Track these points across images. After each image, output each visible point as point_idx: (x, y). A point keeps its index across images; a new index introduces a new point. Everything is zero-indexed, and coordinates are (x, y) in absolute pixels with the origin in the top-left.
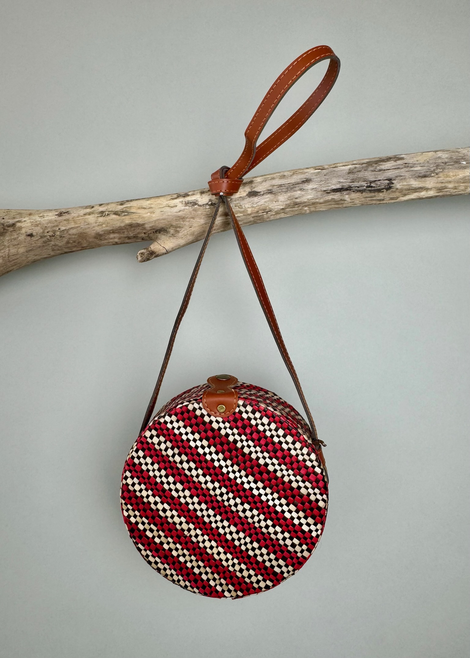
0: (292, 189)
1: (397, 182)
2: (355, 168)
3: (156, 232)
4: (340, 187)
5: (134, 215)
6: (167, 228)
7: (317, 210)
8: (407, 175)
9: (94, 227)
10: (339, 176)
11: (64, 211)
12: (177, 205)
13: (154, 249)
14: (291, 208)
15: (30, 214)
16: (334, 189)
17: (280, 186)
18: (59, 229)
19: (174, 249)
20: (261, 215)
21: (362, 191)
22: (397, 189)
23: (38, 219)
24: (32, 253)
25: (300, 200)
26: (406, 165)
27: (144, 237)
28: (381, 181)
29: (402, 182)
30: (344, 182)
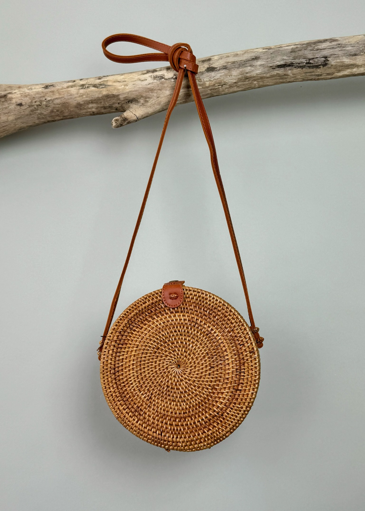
0: (243, 65)
1: (332, 60)
2: (297, 48)
3: (128, 102)
4: (284, 64)
5: (110, 87)
6: (138, 99)
7: (265, 84)
8: (340, 53)
9: (75, 98)
10: (284, 55)
11: (50, 85)
12: (146, 78)
13: (127, 116)
14: (242, 82)
15: (19, 87)
16: (279, 65)
17: (234, 62)
18: (45, 99)
19: (144, 117)
20: (217, 88)
21: (302, 67)
22: (332, 65)
23: (27, 91)
24: (19, 121)
25: (250, 75)
26: (340, 46)
27: (117, 107)
28: (318, 59)
29: (336, 59)
30: (287, 59)
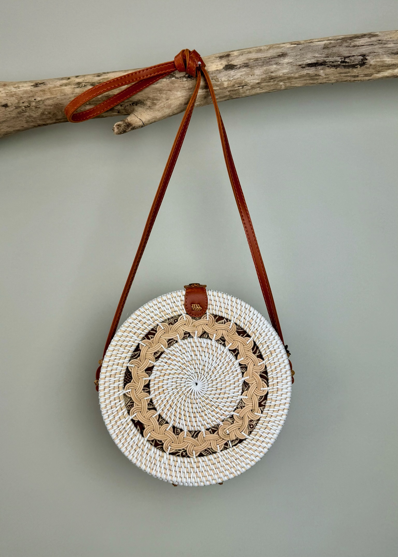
0: (267, 62)
1: (371, 58)
2: (330, 43)
3: (133, 104)
4: (315, 62)
6: (144, 100)
7: (293, 86)
8: (381, 51)
9: (70, 98)
10: (315, 51)
11: (40, 82)
13: (131, 120)
14: (267, 82)
15: (5, 85)
16: (309, 64)
17: (257, 59)
18: (35, 100)
19: (151, 122)
20: (236, 90)
21: (336, 67)
22: (371, 65)
23: (13, 89)
24: (5, 124)
25: (276, 74)
26: (380, 42)
27: (120, 110)
28: (355, 57)
29: (376, 58)
30: (320, 57)
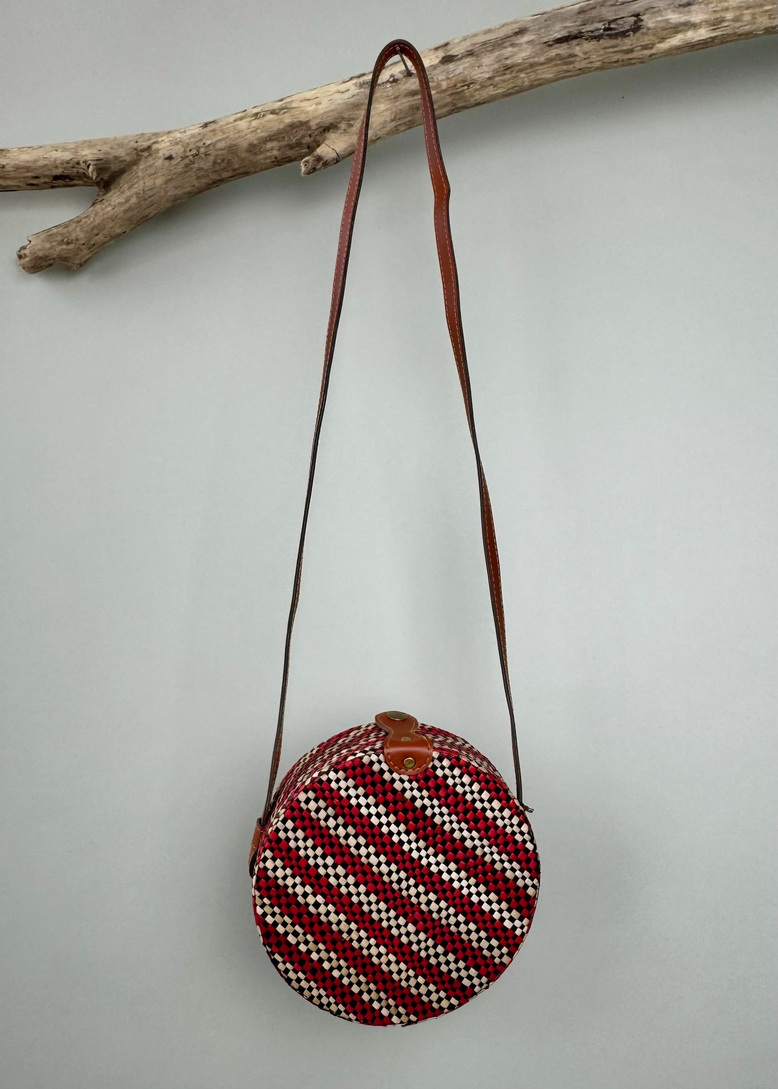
0: (500, 45)
1: (648, 18)
3: (324, 131)
4: (567, 34)
5: (294, 110)
6: (338, 123)
9: (246, 135)
10: (566, 20)
11: (210, 122)
12: (348, 88)
13: (323, 153)
14: (502, 75)
15: (168, 132)
16: (558, 38)
18: (204, 144)
19: (347, 152)
20: (460, 92)
21: (598, 38)
22: (649, 29)
23: (178, 135)
24: (171, 185)
25: (512, 61)
27: (309, 143)
28: (624, 19)
29: (656, 17)
30: (571, 26)
